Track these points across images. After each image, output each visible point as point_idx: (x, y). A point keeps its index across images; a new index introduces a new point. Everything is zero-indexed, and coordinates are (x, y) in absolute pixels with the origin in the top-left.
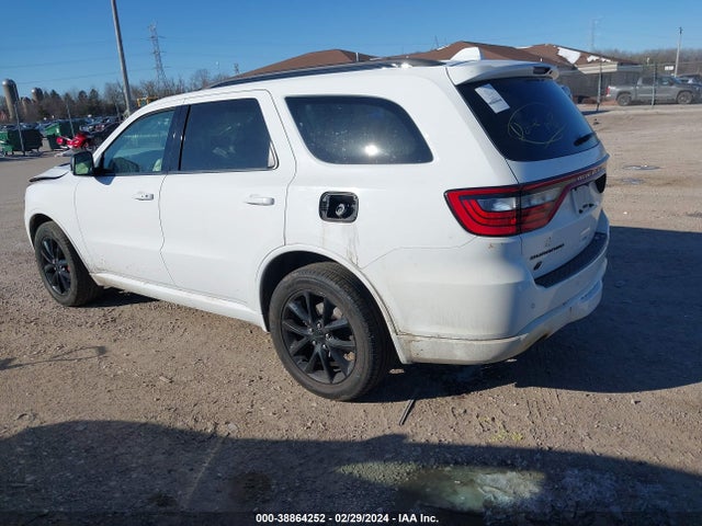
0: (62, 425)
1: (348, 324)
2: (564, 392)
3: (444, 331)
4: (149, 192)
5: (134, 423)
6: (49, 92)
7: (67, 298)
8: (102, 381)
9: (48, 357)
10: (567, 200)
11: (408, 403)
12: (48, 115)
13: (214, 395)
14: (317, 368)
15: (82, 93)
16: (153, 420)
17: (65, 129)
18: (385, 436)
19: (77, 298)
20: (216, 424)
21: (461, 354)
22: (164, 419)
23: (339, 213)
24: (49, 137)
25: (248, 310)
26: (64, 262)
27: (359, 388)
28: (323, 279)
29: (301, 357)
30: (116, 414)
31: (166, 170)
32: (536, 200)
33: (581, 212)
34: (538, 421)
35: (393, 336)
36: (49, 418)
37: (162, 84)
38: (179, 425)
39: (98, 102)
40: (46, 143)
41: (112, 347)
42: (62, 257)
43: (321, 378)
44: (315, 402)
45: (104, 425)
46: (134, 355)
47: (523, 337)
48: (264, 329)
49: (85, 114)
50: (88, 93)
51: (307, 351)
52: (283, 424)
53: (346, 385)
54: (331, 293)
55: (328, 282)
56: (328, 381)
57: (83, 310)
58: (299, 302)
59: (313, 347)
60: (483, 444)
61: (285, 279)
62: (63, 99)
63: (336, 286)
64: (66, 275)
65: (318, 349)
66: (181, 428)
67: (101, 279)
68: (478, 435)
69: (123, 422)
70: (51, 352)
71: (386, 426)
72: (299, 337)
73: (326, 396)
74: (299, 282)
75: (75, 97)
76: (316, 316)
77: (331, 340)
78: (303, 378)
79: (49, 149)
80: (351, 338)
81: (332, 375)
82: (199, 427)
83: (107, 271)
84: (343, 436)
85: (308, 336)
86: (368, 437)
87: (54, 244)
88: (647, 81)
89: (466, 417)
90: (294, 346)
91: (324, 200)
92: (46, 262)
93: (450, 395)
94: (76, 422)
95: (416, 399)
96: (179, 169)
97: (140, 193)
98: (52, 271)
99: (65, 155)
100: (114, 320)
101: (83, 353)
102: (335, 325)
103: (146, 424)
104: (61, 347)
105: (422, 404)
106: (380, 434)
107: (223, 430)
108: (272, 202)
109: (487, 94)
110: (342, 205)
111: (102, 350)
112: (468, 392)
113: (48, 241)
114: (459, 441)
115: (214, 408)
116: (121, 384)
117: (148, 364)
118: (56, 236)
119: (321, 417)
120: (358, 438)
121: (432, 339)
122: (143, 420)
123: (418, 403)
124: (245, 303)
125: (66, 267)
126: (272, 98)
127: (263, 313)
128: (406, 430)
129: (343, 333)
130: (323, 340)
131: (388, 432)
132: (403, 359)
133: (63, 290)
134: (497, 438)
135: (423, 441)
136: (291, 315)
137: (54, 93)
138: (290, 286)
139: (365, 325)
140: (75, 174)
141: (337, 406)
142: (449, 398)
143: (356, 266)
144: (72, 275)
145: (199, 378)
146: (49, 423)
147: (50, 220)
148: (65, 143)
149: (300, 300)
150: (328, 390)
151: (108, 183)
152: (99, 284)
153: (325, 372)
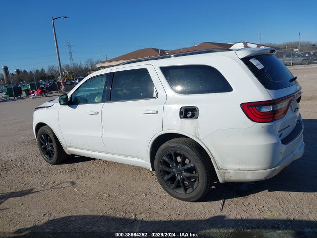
0: (64, 218)
1: (194, 165)
2: (292, 193)
3: (241, 167)
4: (96, 111)
5: (97, 216)
6: (23, 71)
7: (52, 161)
8: (77, 197)
9: (49, 187)
10: (290, 109)
11: (222, 201)
12: (22, 81)
13: (130, 201)
14: (178, 186)
15: (37, 71)
16: (106, 214)
17: (33, 87)
18: (215, 216)
19: (57, 161)
20: (135, 215)
21: (250, 177)
22: (111, 213)
23: (188, 116)
24: (25, 90)
25: (143, 161)
26: (52, 144)
27: (200, 195)
28: (181, 145)
29: (170, 182)
30: (87, 212)
31: (104, 100)
32: (279, 106)
33: (295, 111)
34: (285, 207)
35: (217, 170)
36: (57, 215)
37: (72, 66)
38: (118, 216)
39: (45, 74)
40: (24, 93)
41: (77, 181)
42: (51, 141)
43: (181, 191)
44: (179, 203)
45: (84, 217)
46: (89, 184)
47: (277, 167)
48: (151, 170)
49: (39, 79)
50: (40, 70)
51: (173, 179)
52: (166, 213)
53: (194, 194)
54: (186, 151)
55: (184, 146)
56: (184, 193)
57: (60, 165)
58: (169, 157)
59: (176, 177)
60: (262, 218)
61: (162, 146)
62: (29, 74)
63: (188, 149)
64: (52, 150)
65: (179, 178)
66: (120, 217)
67: (69, 151)
68: (259, 214)
69: (92, 216)
70: (50, 185)
71: (214, 212)
72: (168, 173)
73: (183, 200)
74: (169, 147)
75: (34, 73)
76: (177, 163)
77: (185, 174)
78: (171, 191)
79: (25, 95)
80: (194, 172)
81: (186, 190)
82: (127, 217)
83: (73, 147)
84: (196, 217)
85: (174, 172)
86: (208, 218)
87: (46, 136)
88: (288, 56)
89: (250, 206)
90: (167, 177)
91: (182, 110)
92: (42, 144)
93: (240, 197)
94: (71, 216)
95: (225, 199)
96: (110, 100)
97: (92, 111)
98: (45, 148)
99: (33, 98)
100: (75, 170)
101: (65, 185)
102: (187, 166)
103: (103, 216)
104: (54, 183)
105: (228, 201)
106: (212, 216)
107: (139, 217)
108: (157, 112)
109: (254, 61)
110: (190, 112)
111: (73, 183)
112: (248, 195)
113: (44, 135)
114: (250, 217)
115: (133, 208)
116: (86, 198)
117: (96, 188)
118: (49, 132)
119: (183, 209)
120: (203, 218)
121: (236, 171)
122: (101, 214)
123: (226, 201)
124: (142, 158)
125: (52, 146)
126: (154, 68)
127: (151, 163)
128: (224, 213)
129: (191, 170)
130: (181, 174)
131: (216, 215)
132: (221, 181)
133: (50, 157)
134: (267, 215)
135: (234, 218)
136: (165, 163)
137: (25, 71)
138: (165, 149)
139: (203, 166)
140: (61, 104)
141: (189, 204)
142: (239, 198)
143: (199, 139)
144: (55, 149)
145: (122, 194)
146: (58, 217)
147: (46, 125)
148: (33, 92)
149: (170, 156)
150: (184, 197)
151: (75, 108)
152: (67, 153)
153: (182, 188)
